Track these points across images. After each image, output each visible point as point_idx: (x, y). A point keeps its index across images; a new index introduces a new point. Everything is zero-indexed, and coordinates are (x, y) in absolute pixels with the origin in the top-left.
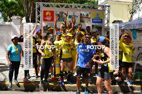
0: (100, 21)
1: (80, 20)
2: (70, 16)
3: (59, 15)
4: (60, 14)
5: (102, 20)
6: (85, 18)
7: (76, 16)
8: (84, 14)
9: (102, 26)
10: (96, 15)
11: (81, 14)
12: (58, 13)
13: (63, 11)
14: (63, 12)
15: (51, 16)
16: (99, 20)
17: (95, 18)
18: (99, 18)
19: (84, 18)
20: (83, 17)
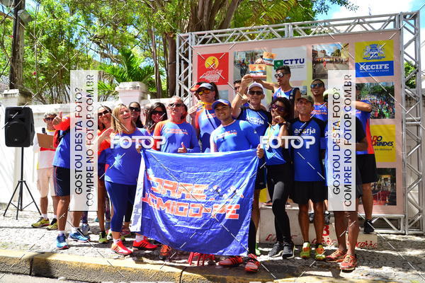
0: (383, 67)
1: (314, 71)
2: (279, 63)
3: (243, 63)
4: (247, 60)
5: (391, 64)
6: (331, 62)
7: (298, 61)
8: (324, 52)
9: (393, 86)
10: (369, 48)
11: (315, 53)
12: (241, 57)
13: (257, 50)
14: (256, 54)
15: (219, 68)
16: (381, 66)
17: (366, 61)
18: (378, 58)
19: (327, 62)
20: (322, 62)
